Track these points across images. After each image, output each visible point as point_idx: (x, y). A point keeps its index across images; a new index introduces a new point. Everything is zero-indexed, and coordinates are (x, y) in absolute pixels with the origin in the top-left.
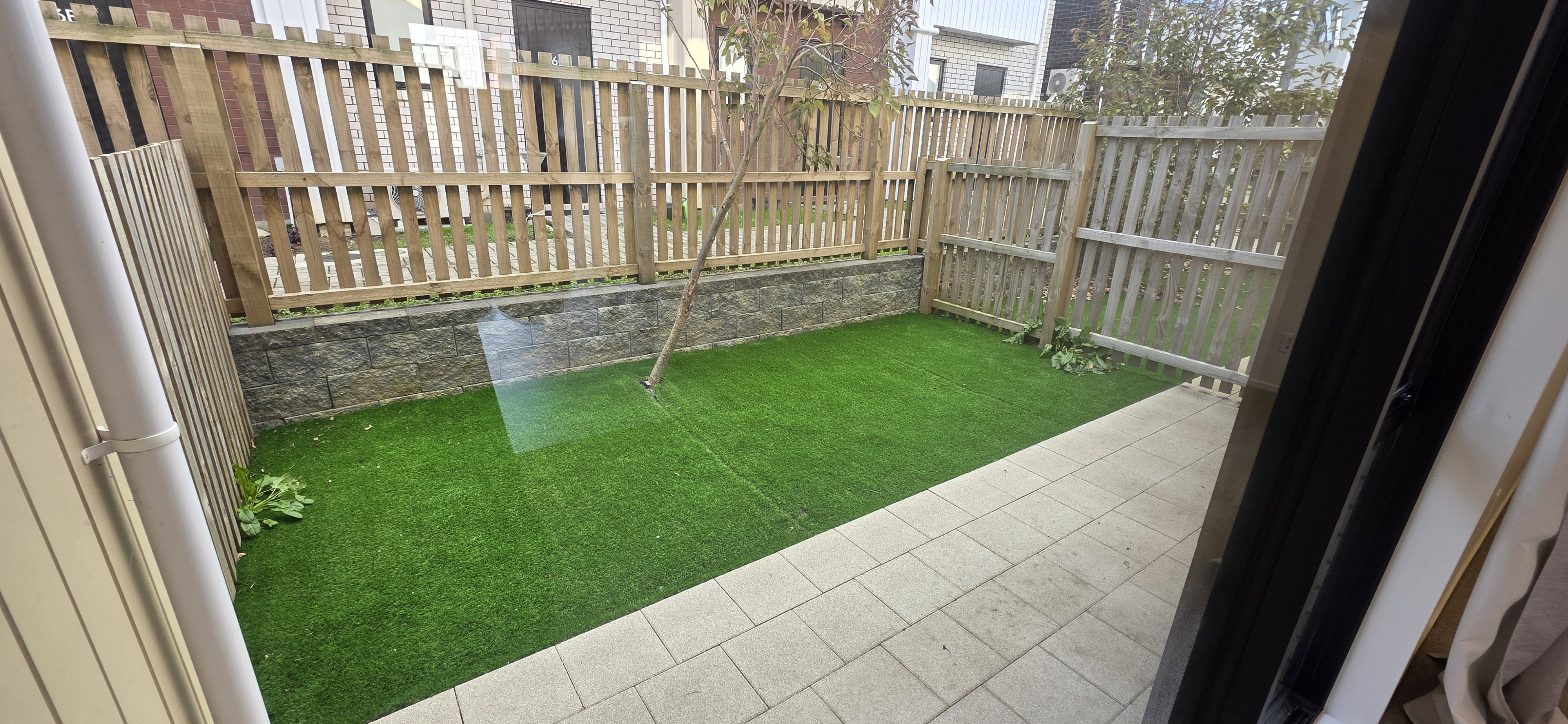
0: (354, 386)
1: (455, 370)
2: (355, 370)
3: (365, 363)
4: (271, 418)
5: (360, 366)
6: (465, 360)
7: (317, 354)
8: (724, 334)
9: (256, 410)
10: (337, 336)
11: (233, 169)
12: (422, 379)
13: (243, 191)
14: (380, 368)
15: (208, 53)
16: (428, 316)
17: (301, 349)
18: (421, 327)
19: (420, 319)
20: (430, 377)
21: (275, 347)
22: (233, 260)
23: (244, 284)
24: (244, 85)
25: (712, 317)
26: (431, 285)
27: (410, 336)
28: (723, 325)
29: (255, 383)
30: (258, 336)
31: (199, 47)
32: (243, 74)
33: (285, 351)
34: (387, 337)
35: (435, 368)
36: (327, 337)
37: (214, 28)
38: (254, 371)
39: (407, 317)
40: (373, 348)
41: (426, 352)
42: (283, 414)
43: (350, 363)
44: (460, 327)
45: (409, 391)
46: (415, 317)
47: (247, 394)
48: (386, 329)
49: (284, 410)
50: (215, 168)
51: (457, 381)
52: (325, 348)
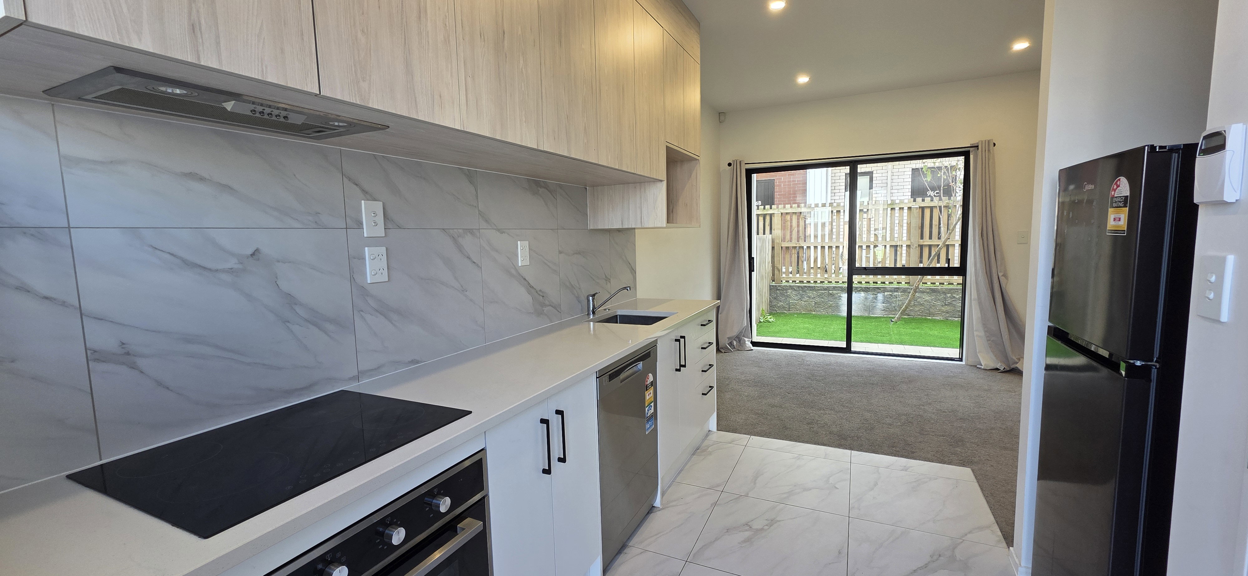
0: (796, 305)
1: (826, 306)
2: (797, 300)
3: (800, 299)
4: (774, 310)
5: (799, 299)
6: (830, 303)
7: (788, 293)
9: (771, 307)
10: (794, 289)
11: (781, 241)
12: (815, 308)
13: (782, 247)
14: (804, 301)
15: (782, 214)
16: (821, 287)
17: (785, 291)
18: (818, 289)
19: (818, 287)
20: (818, 307)
21: (779, 290)
22: (775, 265)
23: (776, 272)
24: (788, 220)
26: (825, 278)
27: (814, 292)
29: (772, 299)
30: (776, 286)
31: (780, 212)
32: (788, 217)
33: (781, 291)
34: (808, 292)
35: (820, 304)
36: (792, 289)
37: (784, 207)
38: (773, 296)
39: (815, 286)
40: (803, 294)
41: (818, 298)
42: (777, 310)
43: (796, 298)
44: (831, 292)
45: (811, 310)
46: (817, 286)
47: (770, 301)
48: (808, 289)
49: (777, 308)
50: (777, 241)
51: (826, 310)
52: (791, 292)
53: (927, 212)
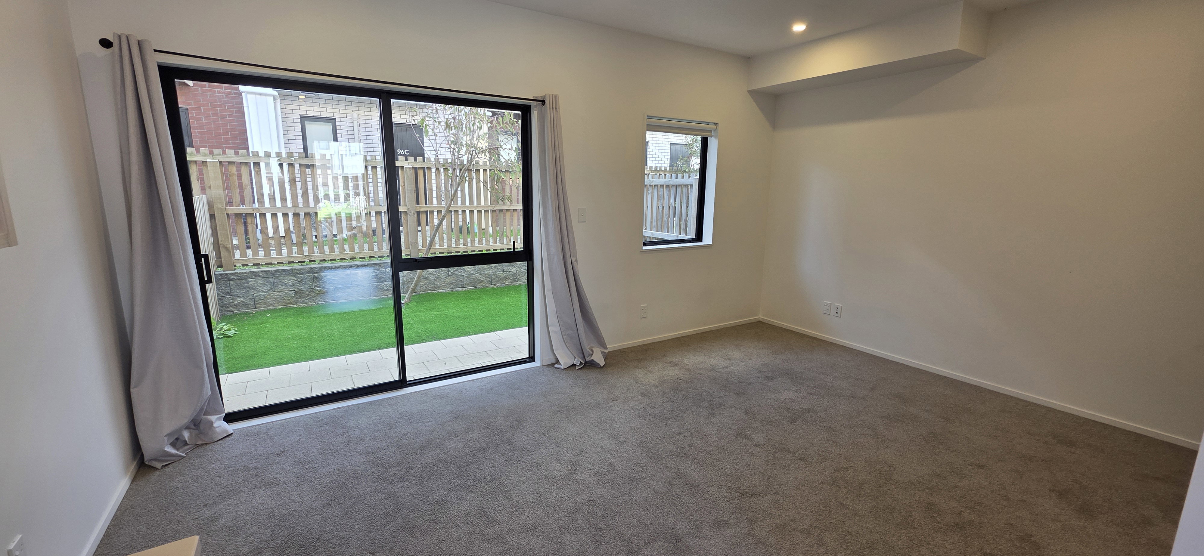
0: (265, 299)
1: (313, 295)
2: (266, 292)
3: (271, 289)
4: (228, 311)
5: (269, 290)
6: (318, 290)
7: (250, 283)
8: (457, 285)
9: (222, 307)
10: (260, 276)
11: (225, 206)
12: (297, 298)
13: (228, 215)
14: (278, 292)
15: (221, 163)
16: (301, 269)
17: (244, 281)
18: (297, 273)
19: (298, 270)
20: (300, 297)
21: (232, 280)
22: (220, 243)
23: (223, 253)
24: (233, 174)
25: (449, 276)
26: (305, 256)
27: (293, 278)
28: (456, 281)
29: (223, 295)
30: (226, 274)
31: (217, 160)
32: (233, 169)
33: (238, 282)
34: (282, 278)
35: (303, 293)
36: (255, 276)
37: (224, 153)
38: (223, 290)
39: (292, 269)
40: (276, 282)
41: (299, 285)
42: (233, 310)
43: (264, 288)
44: (316, 275)
45: (291, 303)
46: (295, 269)
47: (219, 299)
48: (282, 274)
49: (234, 308)
50: (218, 205)
51: (314, 300)
52: (254, 281)
53: (420, 173)
